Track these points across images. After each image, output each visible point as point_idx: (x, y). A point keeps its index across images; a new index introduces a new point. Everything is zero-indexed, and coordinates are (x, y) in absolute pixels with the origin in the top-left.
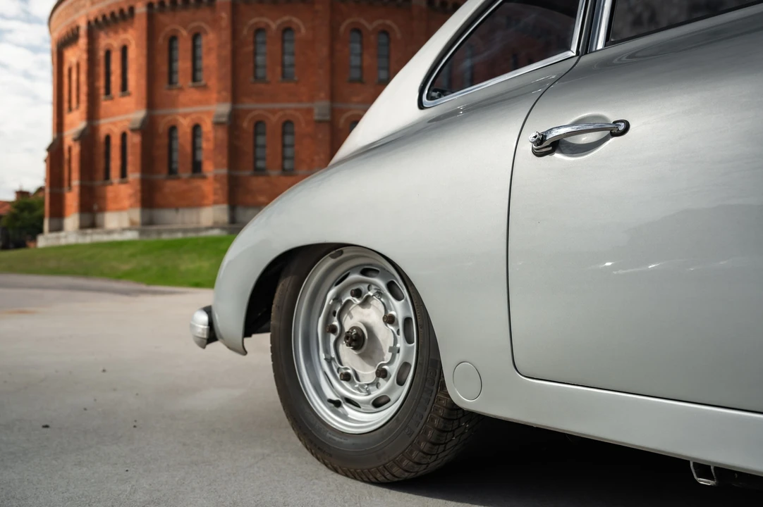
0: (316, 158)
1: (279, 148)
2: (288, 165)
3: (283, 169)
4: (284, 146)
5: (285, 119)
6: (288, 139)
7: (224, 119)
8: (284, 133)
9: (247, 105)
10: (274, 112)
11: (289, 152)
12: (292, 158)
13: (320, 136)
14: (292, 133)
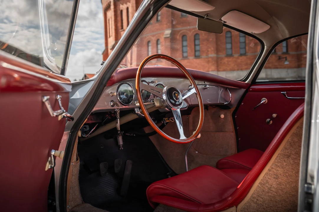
0: (209, 50)
1: (193, 47)
2: (197, 53)
3: (195, 56)
4: (195, 45)
5: (195, 33)
6: (197, 42)
7: (169, 36)
8: (195, 40)
9: (179, 28)
10: (190, 30)
11: (198, 48)
12: (199, 51)
13: (211, 40)
14: (199, 39)
